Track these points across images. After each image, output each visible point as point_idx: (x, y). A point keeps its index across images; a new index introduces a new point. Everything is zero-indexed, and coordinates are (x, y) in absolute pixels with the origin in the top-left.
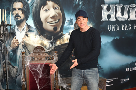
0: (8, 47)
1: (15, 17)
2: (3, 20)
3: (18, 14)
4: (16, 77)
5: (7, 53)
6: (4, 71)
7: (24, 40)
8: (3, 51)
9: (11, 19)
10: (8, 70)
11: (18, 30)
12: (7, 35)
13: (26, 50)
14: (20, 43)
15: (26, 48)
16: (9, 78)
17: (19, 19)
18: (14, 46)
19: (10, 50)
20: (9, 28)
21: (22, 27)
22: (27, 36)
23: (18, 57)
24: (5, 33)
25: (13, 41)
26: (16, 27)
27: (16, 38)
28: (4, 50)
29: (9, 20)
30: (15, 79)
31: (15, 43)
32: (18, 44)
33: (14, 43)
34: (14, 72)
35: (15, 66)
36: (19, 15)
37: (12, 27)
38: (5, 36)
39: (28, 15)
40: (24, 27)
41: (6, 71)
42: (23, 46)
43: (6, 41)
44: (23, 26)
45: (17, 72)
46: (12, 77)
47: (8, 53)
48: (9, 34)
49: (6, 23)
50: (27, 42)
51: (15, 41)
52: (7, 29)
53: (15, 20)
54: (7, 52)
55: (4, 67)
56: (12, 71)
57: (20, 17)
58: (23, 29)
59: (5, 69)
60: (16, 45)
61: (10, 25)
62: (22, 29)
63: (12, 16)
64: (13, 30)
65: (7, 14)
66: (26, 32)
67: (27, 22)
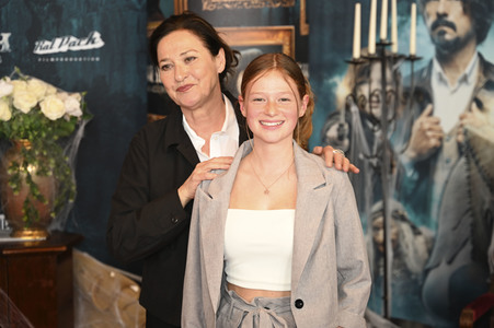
0: (398, 147)
1: (435, 26)
2: (383, 35)
3: (445, 15)
4: (426, 272)
5: (391, 172)
6: (375, 243)
7: (465, 121)
8: (374, 161)
9: (418, 35)
10: (393, 241)
11: (441, 79)
12: (397, 98)
13: (473, 164)
14: (450, 135)
15: (474, 156)
16: (394, 276)
17: (450, 36)
18: (424, 143)
19: (406, 157)
20: (405, 69)
21: (461, 69)
22: (480, 105)
23: (437, 190)
24: (388, 88)
25: (421, 124)
26: (437, 67)
27: (431, 114)
28: (381, 159)
29: (407, 40)
30: (420, 278)
31: (429, 134)
32: (441, 139)
33: (423, 132)
34: (416, 251)
35: (422, 229)
36: (451, 18)
37: (418, 66)
38: (386, 102)
39: (488, 21)
40: (467, 71)
41: (384, 243)
42: (460, 146)
43: (390, 122)
44: (465, 65)
45: (430, 252)
46: (407, 272)
47: (395, 171)
48: (406, 94)
49: (395, 49)
50: (479, 133)
51: (427, 126)
52: (396, 74)
53: (433, 40)
54: (392, 166)
55: (376, 229)
56: (410, 246)
57: (452, 26)
58: (465, 79)
59: (380, 237)
60: (433, 142)
61: (412, 59)
62: (460, 76)
63: (421, 21)
64: (422, 80)
65: (399, 13)
66: (476, 90)
67: (480, 49)
